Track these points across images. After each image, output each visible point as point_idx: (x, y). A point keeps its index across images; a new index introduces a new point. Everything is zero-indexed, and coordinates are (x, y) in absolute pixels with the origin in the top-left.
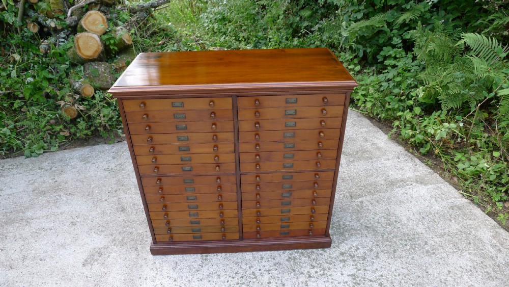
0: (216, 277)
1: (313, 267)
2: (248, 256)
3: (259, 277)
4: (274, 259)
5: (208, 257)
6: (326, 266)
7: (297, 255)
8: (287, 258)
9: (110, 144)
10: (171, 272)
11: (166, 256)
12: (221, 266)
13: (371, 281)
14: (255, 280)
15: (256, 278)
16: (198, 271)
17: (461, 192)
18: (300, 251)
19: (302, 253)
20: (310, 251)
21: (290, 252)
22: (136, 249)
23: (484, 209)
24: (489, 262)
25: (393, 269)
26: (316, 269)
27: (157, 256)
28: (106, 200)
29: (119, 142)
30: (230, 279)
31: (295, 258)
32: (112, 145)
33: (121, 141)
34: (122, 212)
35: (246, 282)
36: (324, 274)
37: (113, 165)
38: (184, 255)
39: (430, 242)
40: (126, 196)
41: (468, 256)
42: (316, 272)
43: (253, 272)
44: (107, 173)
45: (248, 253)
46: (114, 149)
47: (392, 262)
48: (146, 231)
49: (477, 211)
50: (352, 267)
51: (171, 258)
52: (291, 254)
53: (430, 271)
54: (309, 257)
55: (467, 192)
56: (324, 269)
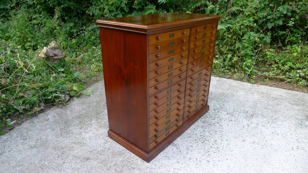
0: (191, 148)
1: (214, 119)
2: (189, 131)
3: (205, 135)
4: (198, 126)
5: (175, 144)
6: (216, 116)
7: (203, 119)
8: (202, 123)
9: (3, 134)
10: (170, 161)
11: (155, 158)
12: (186, 143)
13: (234, 112)
14: (205, 137)
15: (204, 136)
16: (180, 151)
17: (213, 76)
18: (202, 117)
19: (203, 118)
20: (204, 115)
21: (200, 120)
22: (133, 168)
23: (225, 77)
24: (247, 90)
25: (233, 105)
26: (216, 119)
27: (152, 161)
28: (64, 163)
29: (10, 130)
30: (197, 144)
31: (205, 121)
32: (8, 134)
33: (12, 129)
34: (89, 161)
35: (204, 140)
36: (220, 119)
37: (32, 143)
38: (164, 151)
39: (228, 93)
40: (76, 152)
41: (241, 91)
42: (218, 120)
43: (200, 135)
44: (35, 149)
45: (187, 131)
46: (15, 135)
47: (229, 104)
48: (124, 157)
49: (224, 79)
50: (223, 112)
51: (159, 156)
52: (201, 121)
53: (241, 100)
54: (208, 117)
55: (215, 75)
56: (218, 118)
